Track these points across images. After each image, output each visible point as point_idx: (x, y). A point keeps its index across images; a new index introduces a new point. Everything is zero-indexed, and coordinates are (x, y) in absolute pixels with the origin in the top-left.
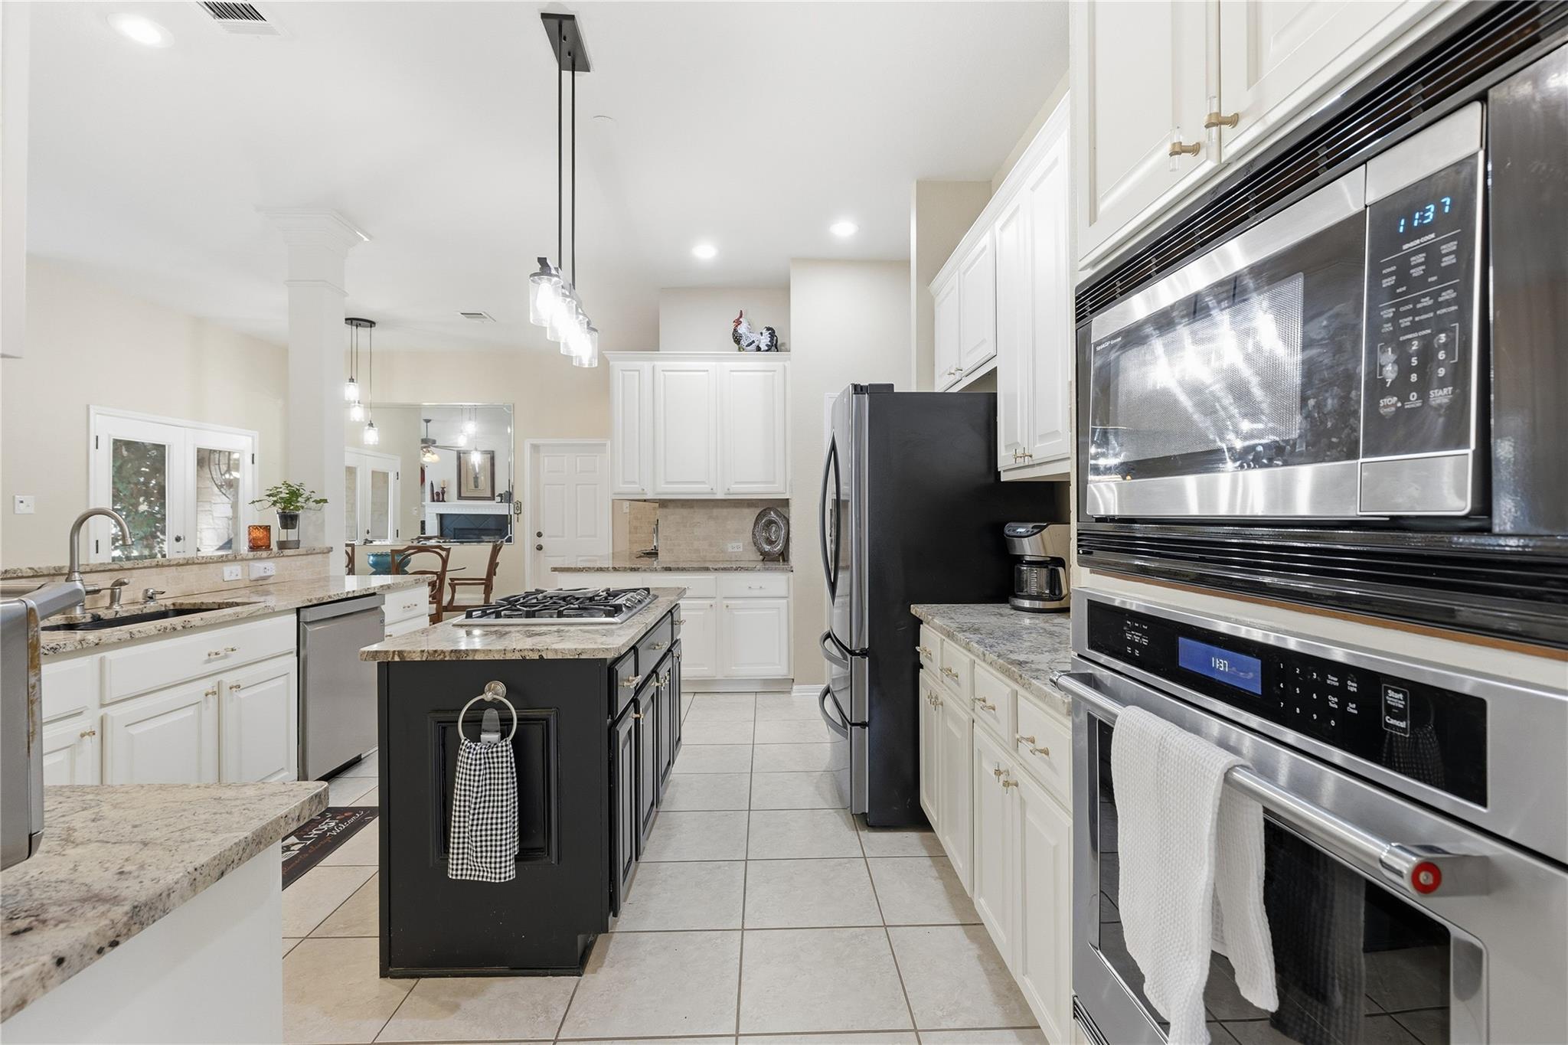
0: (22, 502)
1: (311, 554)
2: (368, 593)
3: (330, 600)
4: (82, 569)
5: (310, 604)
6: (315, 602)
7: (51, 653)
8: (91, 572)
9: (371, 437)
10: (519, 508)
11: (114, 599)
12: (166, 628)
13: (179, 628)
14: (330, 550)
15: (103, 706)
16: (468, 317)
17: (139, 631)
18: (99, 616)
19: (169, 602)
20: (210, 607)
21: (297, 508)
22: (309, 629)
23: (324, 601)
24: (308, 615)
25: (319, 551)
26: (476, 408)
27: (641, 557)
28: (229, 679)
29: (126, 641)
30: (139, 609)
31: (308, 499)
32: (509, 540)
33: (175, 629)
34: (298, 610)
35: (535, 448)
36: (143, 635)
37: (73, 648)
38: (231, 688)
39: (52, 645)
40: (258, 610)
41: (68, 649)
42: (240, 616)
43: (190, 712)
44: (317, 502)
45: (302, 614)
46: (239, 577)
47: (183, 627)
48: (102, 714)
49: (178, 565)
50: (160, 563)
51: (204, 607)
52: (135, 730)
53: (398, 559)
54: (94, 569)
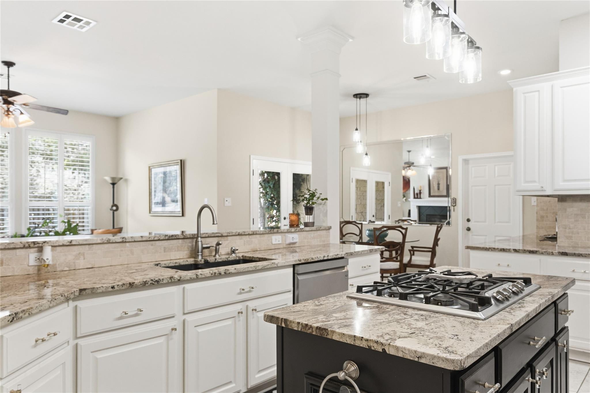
0: (227, 201)
1: (319, 230)
2: (337, 257)
3: (312, 261)
4: (204, 236)
5: (300, 262)
6: (303, 262)
7: (156, 283)
8: (209, 237)
9: (367, 161)
10: (454, 202)
11: (217, 251)
12: (215, 273)
13: (223, 273)
14: (330, 228)
15: (184, 314)
16: (418, 80)
17: (201, 274)
18: (208, 261)
19: (240, 255)
20: (256, 259)
21: (313, 203)
22: (300, 278)
23: (309, 261)
24: (301, 269)
25: (323, 228)
26: (431, 139)
27: (544, 240)
28: (252, 304)
29: (194, 279)
30: (226, 258)
31: (318, 198)
32: (449, 223)
33: (220, 274)
34: (294, 266)
35: (466, 161)
36: (203, 276)
37: (167, 282)
38: (253, 310)
39: (157, 279)
40: (268, 265)
41: (164, 282)
42: (257, 268)
43: (229, 322)
44: (322, 200)
45: (296, 268)
46: (280, 242)
47: (225, 273)
48: (184, 318)
49: (249, 235)
50: (240, 233)
51: (254, 259)
52: (200, 329)
53: (378, 233)
54: (210, 235)
